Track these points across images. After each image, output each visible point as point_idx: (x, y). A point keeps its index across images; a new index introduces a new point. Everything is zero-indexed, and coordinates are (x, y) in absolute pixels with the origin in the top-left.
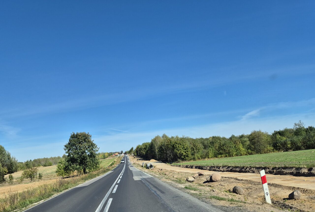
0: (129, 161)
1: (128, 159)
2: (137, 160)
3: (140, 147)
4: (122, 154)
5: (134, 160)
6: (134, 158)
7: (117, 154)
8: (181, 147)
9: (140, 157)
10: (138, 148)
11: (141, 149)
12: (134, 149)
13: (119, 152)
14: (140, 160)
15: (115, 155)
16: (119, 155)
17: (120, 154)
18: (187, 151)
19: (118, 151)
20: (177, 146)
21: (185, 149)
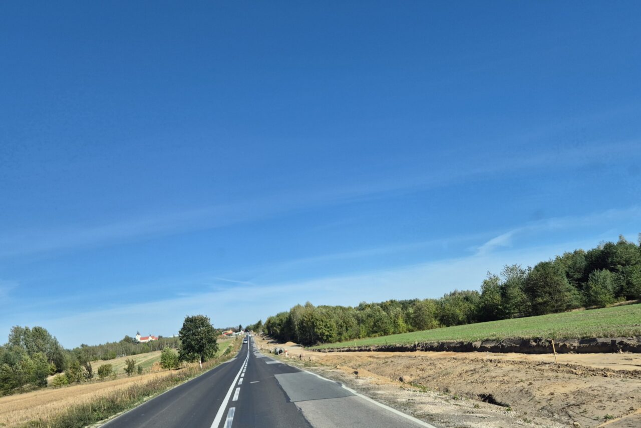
0: (254, 345)
1: (253, 342)
2: (268, 343)
3: (272, 322)
4: (240, 331)
5: (262, 343)
6: (264, 339)
7: (230, 332)
8: (322, 325)
9: (272, 339)
10: (269, 321)
11: (274, 324)
12: (263, 324)
13: (234, 327)
14: (272, 342)
15: (227, 335)
16: (234, 333)
17: (236, 332)
18: (331, 330)
19: (232, 327)
20: (318, 323)
21: (328, 328)
